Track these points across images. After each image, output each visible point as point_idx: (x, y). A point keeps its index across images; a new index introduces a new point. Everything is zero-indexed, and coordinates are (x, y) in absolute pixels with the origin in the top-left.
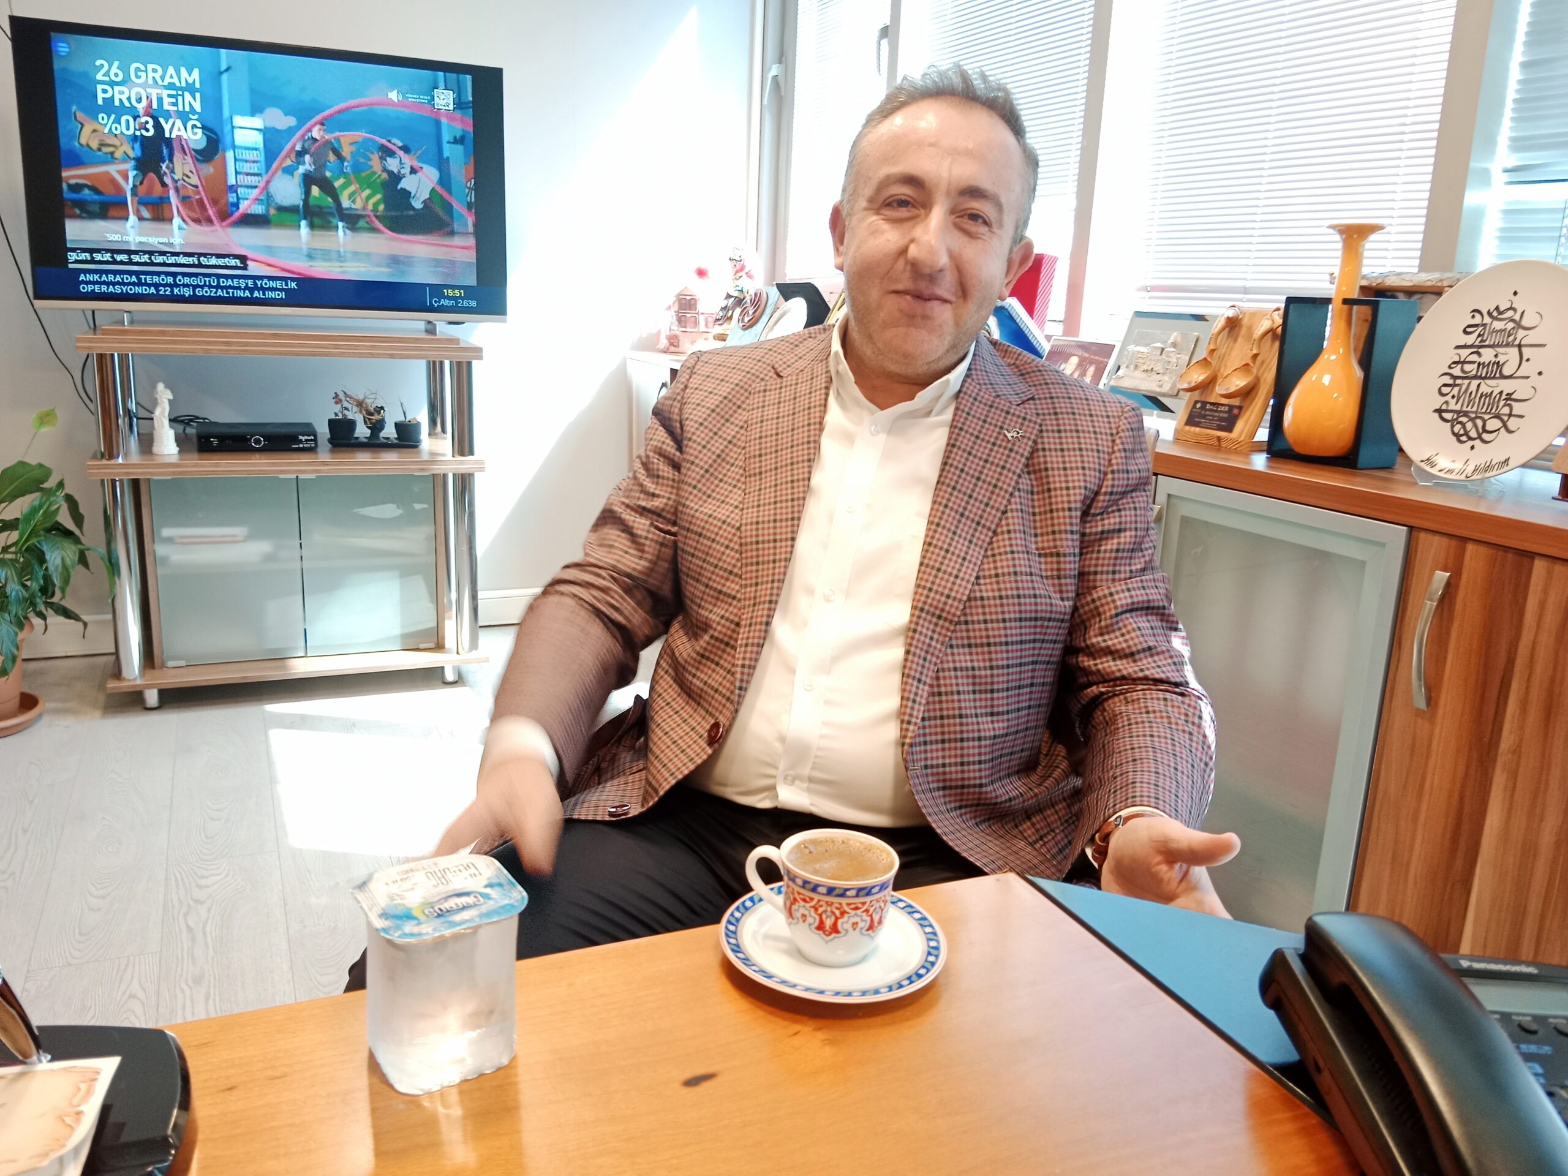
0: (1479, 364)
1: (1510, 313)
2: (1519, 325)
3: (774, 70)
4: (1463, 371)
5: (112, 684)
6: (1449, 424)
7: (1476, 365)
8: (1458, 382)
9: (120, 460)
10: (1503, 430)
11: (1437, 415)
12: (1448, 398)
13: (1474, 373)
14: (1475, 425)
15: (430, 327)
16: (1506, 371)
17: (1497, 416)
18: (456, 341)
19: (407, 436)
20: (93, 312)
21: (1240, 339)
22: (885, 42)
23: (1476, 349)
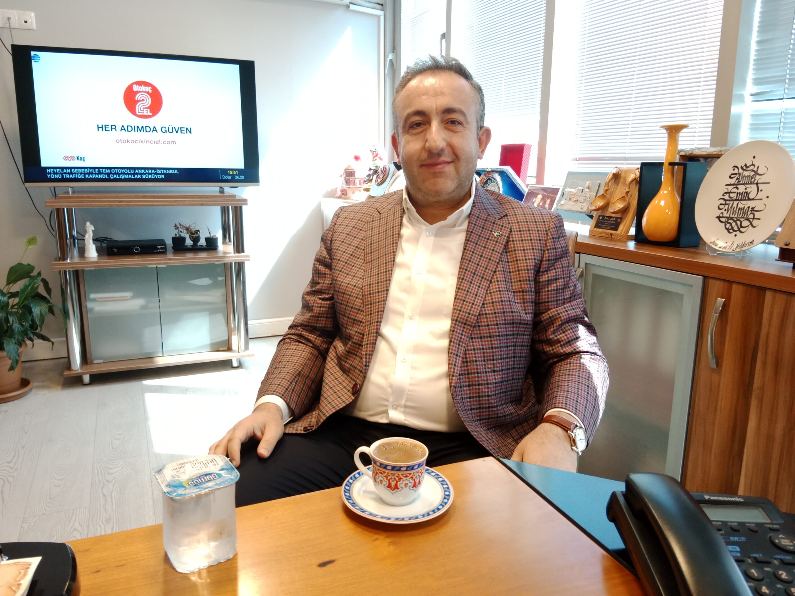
0: (738, 193)
1: (752, 167)
2: (756, 173)
3: (390, 56)
4: (730, 197)
5: (66, 373)
6: (724, 224)
7: (736, 194)
8: (728, 202)
9: (69, 261)
10: (750, 226)
11: (717, 219)
12: (723, 211)
13: (735, 198)
14: (737, 224)
15: (221, 189)
16: (751, 196)
17: (747, 219)
18: (234, 196)
19: (211, 244)
20: (54, 188)
21: (620, 184)
22: (444, 41)
23: (736, 185)
